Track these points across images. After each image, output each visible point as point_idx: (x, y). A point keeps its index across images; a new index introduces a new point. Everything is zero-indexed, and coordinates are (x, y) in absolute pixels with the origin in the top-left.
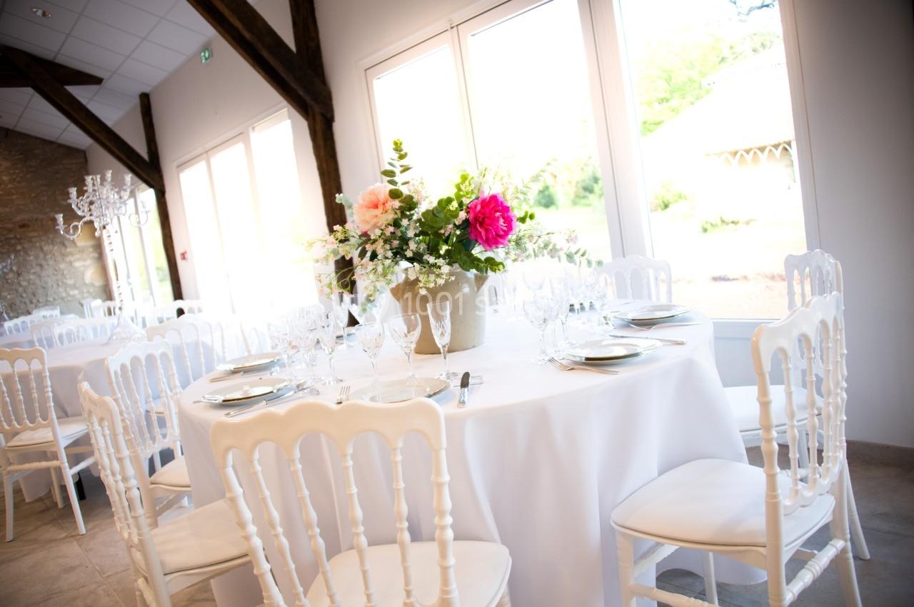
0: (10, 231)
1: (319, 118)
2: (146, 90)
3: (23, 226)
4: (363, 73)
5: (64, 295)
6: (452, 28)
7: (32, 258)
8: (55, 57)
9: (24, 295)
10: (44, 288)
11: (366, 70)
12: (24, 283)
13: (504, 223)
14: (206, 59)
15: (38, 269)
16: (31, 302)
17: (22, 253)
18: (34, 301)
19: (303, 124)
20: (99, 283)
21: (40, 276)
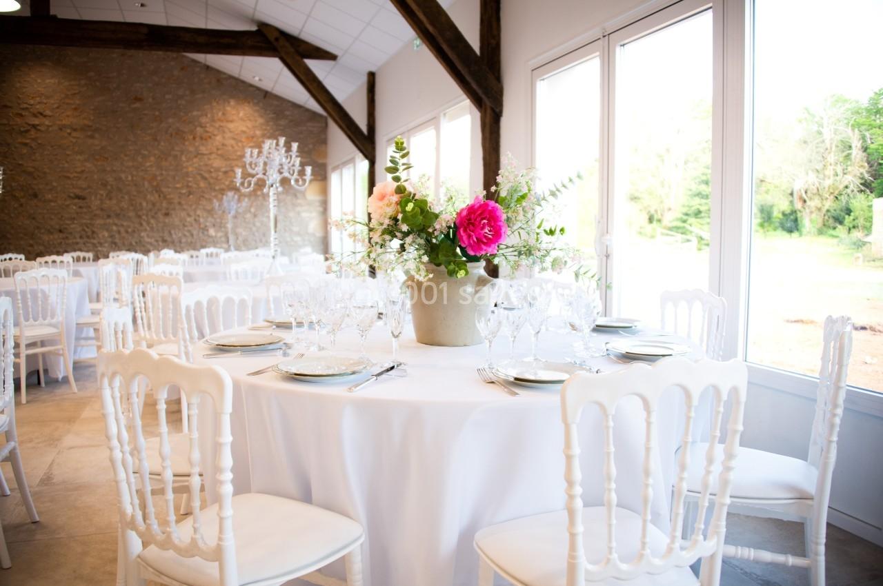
1: (489, 111)
2: (373, 69)
4: (530, 71)
5: (289, 239)
6: (604, 36)
8: (300, 33)
9: (256, 234)
11: (533, 70)
12: (258, 224)
13: (490, 231)
14: (417, 46)
16: (261, 241)
17: (260, 198)
18: (264, 240)
19: (478, 114)
20: (319, 234)
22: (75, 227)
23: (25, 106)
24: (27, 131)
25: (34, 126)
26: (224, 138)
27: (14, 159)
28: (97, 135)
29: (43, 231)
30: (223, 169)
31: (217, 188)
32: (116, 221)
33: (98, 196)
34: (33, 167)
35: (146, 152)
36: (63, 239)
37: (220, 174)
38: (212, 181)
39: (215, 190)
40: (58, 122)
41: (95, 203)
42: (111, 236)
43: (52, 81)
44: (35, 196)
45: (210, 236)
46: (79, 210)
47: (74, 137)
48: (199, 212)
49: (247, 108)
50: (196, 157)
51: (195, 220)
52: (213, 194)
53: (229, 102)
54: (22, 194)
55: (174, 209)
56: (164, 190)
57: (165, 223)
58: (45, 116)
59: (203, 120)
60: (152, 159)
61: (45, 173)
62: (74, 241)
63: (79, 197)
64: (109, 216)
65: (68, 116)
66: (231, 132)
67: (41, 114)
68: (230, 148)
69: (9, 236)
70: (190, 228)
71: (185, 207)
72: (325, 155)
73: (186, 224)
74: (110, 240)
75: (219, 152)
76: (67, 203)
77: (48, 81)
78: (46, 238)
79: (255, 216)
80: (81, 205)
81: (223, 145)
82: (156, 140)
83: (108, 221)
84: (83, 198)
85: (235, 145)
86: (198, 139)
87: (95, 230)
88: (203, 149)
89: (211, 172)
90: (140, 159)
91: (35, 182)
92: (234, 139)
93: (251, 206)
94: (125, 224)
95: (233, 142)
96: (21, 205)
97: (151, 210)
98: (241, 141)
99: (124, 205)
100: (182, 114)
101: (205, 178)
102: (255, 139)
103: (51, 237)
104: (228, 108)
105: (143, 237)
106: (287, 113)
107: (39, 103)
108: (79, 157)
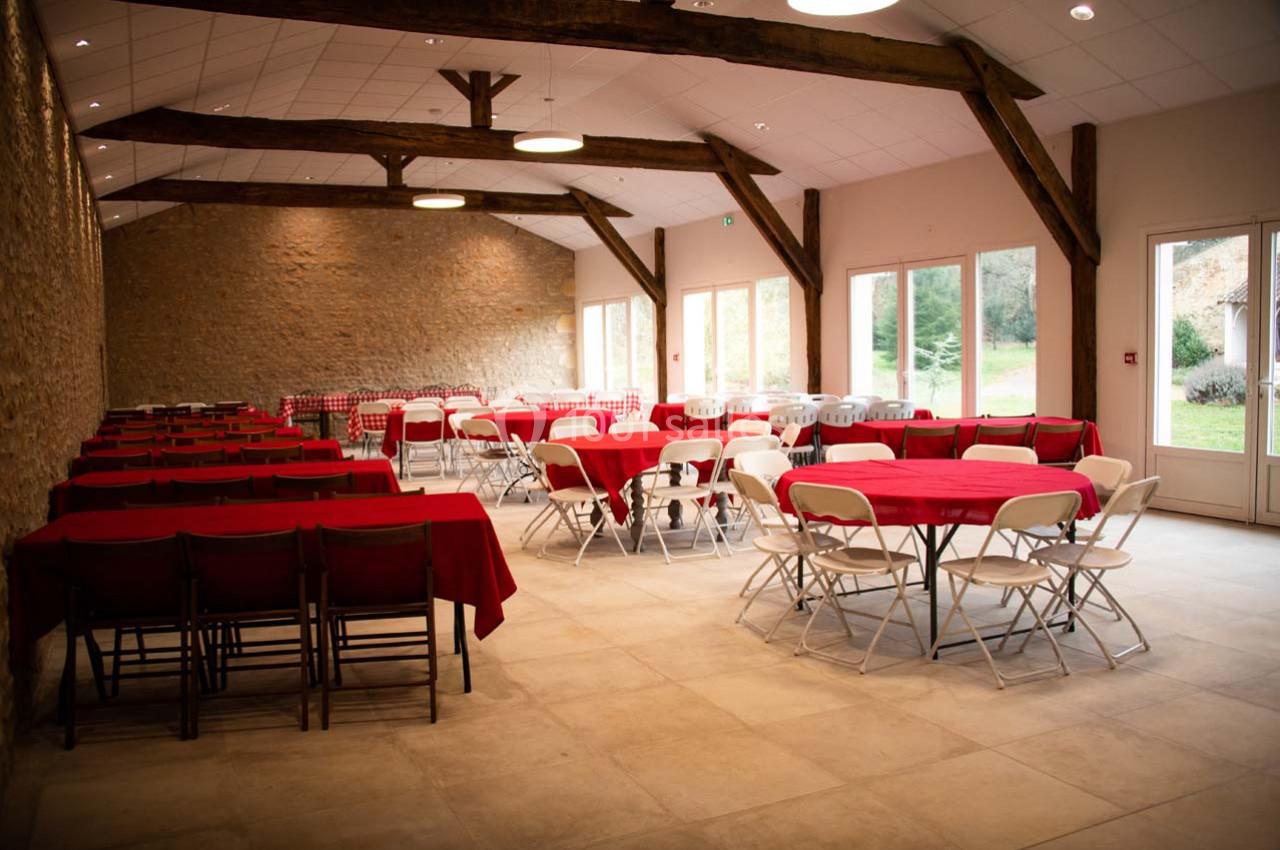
0: (508, 312)
1: (812, 290)
2: (662, 227)
3: (519, 310)
4: (845, 271)
5: (541, 372)
7: (521, 337)
8: (607, 198)
10: (527, 364)
11: (848, 270)
14: (728, 224)
15: (524, 347)
16: (516, 375)
18: (518, 374)
20: (569, 366)
21: (525, 354)
22: (341, 365)
23: (292, 245)
24: (294, 270)
25: (301, 265)
26: (479, 274)
27: (282, 298)
28: (360, 273)
29: (310, 369)
30: (479, 305)
31: (474, 323)
32: (380, 358)
33: (363, 334)
34: (301, 306)
35: (406, 290)
36: (330, 376)
37: (477, 309)
38: (469, 317)
39: (472, 326)
40: (323, 261)
41: (360, 340)
42: (375, 373)
43: (317, 220)
44: (303, 334)
45: (467, 371)
46: (345, 348)
47: (339, 276)
48: (457, 348)
49: (500, 244)
50: (453, 293)
51: (454, 355)
52: (470, 329)
53: (483, 239)
54: (290, 333)
55: (434, 345)
56: (424, 326)
57: (425, 358)
58: (310, 255)
59: (459, 257)
60: (413, 296)
61: (311, 311)
62: (340, 378)
63: (344, 335)
64: (373, 353)
65: (333, 255)
66: (485, 268)
67: (307, 253)
68: (485, 284)
69: (277, 374)
70: (449, 363)
71: (445, 342)
72: (573, 288)
73: (447, 359)
74: (373, 376)
75: (476, 288)
76: (333, 340)
77: (312, 220)
78: (312, 375)
79: (510, 350)
80: (347, 342)
81: (479, 281)
82: (416, 277)
83: (372, 358)
84: (349, 336)
85: (490, 281)
86: (455, 275)
87: (360, 367)
88: (461, 286)
89: (468, 308)
90: (401, 296)
91: (302, 320)
92: (488, 275)
93: (506, 340)
94: (389, 360)
95: (488, 278)
96: (289, 344)
97: (413, 347)
98: (496, 277)
99: (387, 341)
100: (439, 251)
101: (463, 314)
102: (508, 275)
103: (318, 374)
104: (483, 245)
105: (405, 373)
106: (538, 248)
107: (305, 242)
108: (343, 295)
